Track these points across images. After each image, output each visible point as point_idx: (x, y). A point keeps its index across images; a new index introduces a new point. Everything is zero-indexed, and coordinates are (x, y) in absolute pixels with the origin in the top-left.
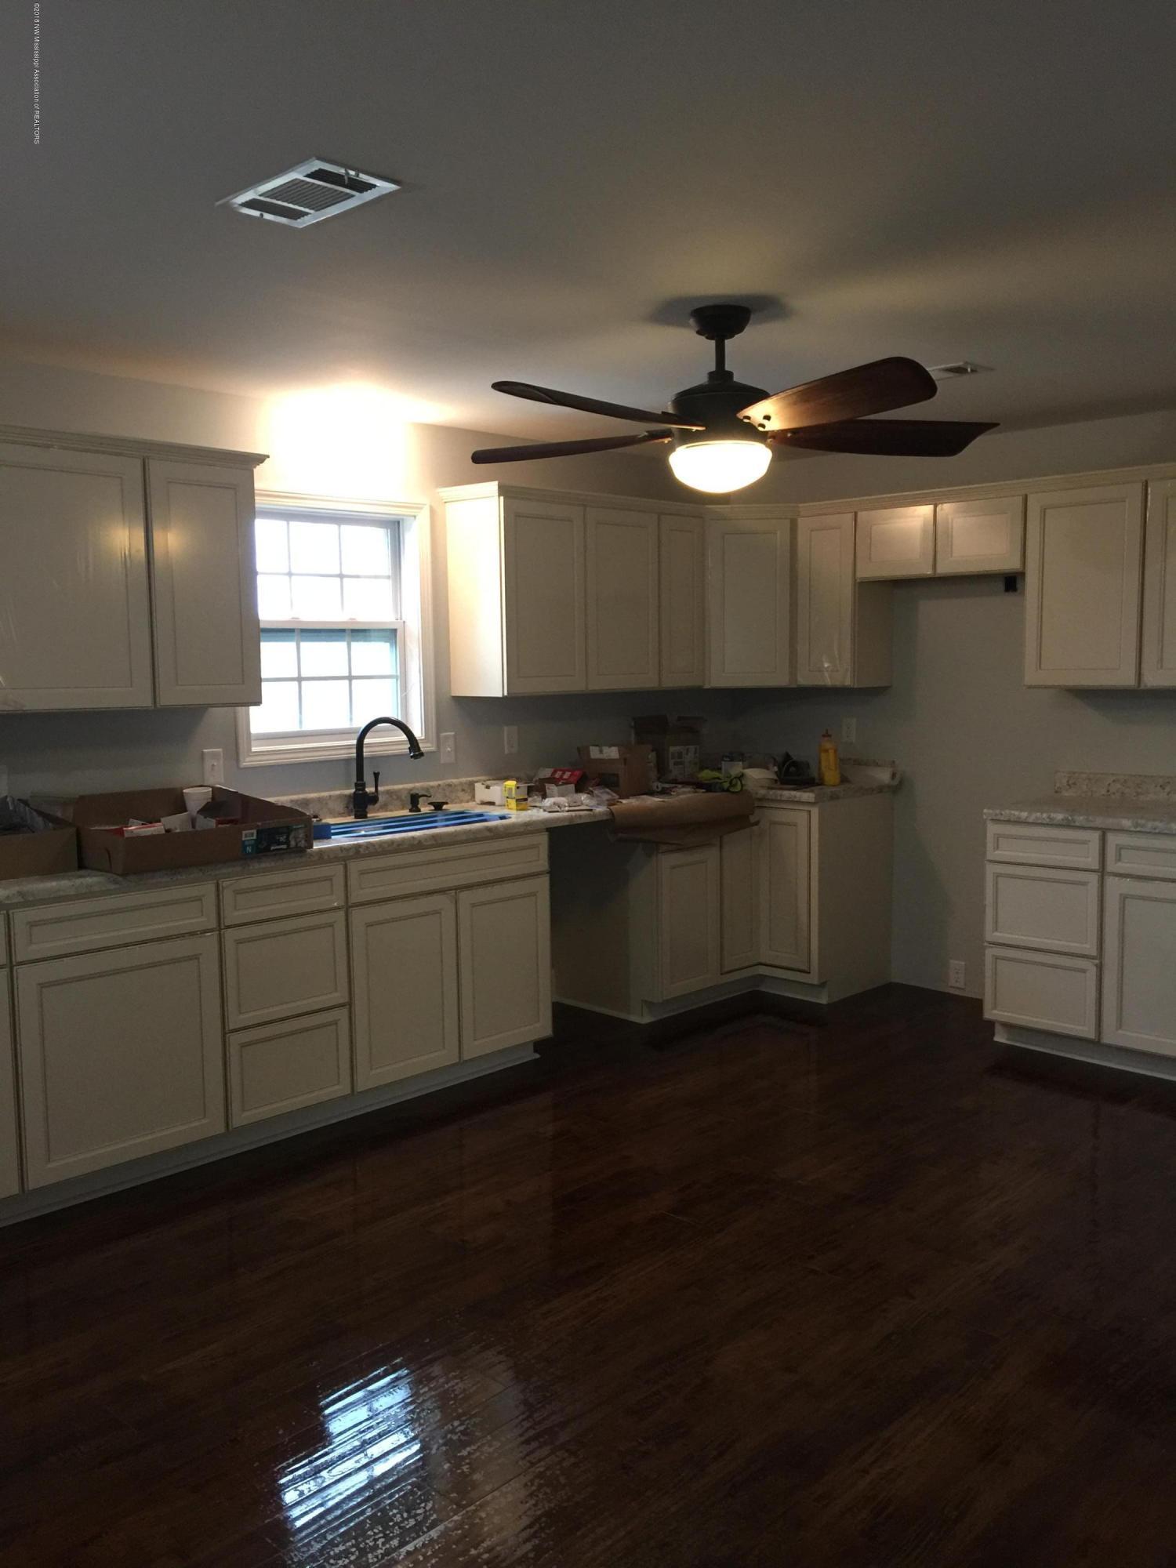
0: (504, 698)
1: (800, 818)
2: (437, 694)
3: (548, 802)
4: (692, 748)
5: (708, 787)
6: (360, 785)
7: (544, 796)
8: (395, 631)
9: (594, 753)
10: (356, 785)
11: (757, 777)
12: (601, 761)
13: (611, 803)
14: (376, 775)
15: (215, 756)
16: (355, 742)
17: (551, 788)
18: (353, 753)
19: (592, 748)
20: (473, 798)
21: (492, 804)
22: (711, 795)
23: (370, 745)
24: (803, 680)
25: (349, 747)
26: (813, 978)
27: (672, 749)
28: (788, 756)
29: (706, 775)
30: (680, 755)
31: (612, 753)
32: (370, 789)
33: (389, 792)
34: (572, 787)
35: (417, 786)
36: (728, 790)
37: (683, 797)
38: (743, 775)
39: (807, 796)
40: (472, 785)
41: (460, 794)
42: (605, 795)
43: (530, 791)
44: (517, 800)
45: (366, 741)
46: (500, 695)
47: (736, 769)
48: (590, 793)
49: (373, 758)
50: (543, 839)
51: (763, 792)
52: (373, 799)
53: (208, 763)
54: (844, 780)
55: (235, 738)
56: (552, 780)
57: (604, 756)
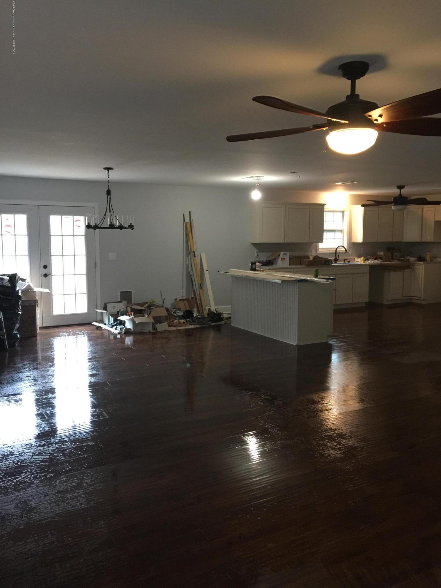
0: (362, 243)
1: (421, 267)
2: (349, 241)
3: (369, 262)
4: (399, 254)
5: (402, 261)
6: (336, 257)
7: (368, 261)
8: (342, 231)
9: (379, 253)
10: (335, 257)
11: (412, 259)
12: (380, 255)
13: (381, 262)
14: (338, 256)
15: (313, 251)
16: (335, 250)
17: (369, 259)
18: (335, 252)
19: (378, 253)
20: (355, 261)
21: (358, 262)
22: (402, 262)
23: (338, 250)
24: (424, 240)
25: (334, 251)
26: (422, 298)
27: (395, 254)
28: (420, 256)
29: (402, 259)
30: (397, 255)
31: (382, 253)
32: (337, 258)
33: (340, 259)
34: (374, 259)
35: (345, 258)
36: (405, 261)
37: (395, 262)
38: (409, 259)
39: (422, 263)
40: (355, 259)
41: (352, 260)
42: (380, 260)
43: (366, 260)
44: (364, 261)
45: (337, 250)
46: (361, 242)
47: (408, 258)
48: (378, 261)
49: (338, 253)
50: (369, 267)
51: (413, 262)
52: (338, 260)
53: (313, 252)
54: (431, 261)
55: (317, 248)
56: (370, 258)
57: (380, 254)
